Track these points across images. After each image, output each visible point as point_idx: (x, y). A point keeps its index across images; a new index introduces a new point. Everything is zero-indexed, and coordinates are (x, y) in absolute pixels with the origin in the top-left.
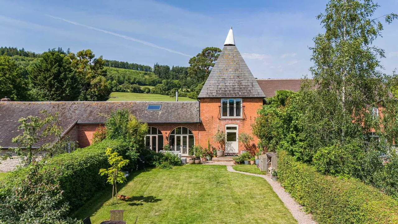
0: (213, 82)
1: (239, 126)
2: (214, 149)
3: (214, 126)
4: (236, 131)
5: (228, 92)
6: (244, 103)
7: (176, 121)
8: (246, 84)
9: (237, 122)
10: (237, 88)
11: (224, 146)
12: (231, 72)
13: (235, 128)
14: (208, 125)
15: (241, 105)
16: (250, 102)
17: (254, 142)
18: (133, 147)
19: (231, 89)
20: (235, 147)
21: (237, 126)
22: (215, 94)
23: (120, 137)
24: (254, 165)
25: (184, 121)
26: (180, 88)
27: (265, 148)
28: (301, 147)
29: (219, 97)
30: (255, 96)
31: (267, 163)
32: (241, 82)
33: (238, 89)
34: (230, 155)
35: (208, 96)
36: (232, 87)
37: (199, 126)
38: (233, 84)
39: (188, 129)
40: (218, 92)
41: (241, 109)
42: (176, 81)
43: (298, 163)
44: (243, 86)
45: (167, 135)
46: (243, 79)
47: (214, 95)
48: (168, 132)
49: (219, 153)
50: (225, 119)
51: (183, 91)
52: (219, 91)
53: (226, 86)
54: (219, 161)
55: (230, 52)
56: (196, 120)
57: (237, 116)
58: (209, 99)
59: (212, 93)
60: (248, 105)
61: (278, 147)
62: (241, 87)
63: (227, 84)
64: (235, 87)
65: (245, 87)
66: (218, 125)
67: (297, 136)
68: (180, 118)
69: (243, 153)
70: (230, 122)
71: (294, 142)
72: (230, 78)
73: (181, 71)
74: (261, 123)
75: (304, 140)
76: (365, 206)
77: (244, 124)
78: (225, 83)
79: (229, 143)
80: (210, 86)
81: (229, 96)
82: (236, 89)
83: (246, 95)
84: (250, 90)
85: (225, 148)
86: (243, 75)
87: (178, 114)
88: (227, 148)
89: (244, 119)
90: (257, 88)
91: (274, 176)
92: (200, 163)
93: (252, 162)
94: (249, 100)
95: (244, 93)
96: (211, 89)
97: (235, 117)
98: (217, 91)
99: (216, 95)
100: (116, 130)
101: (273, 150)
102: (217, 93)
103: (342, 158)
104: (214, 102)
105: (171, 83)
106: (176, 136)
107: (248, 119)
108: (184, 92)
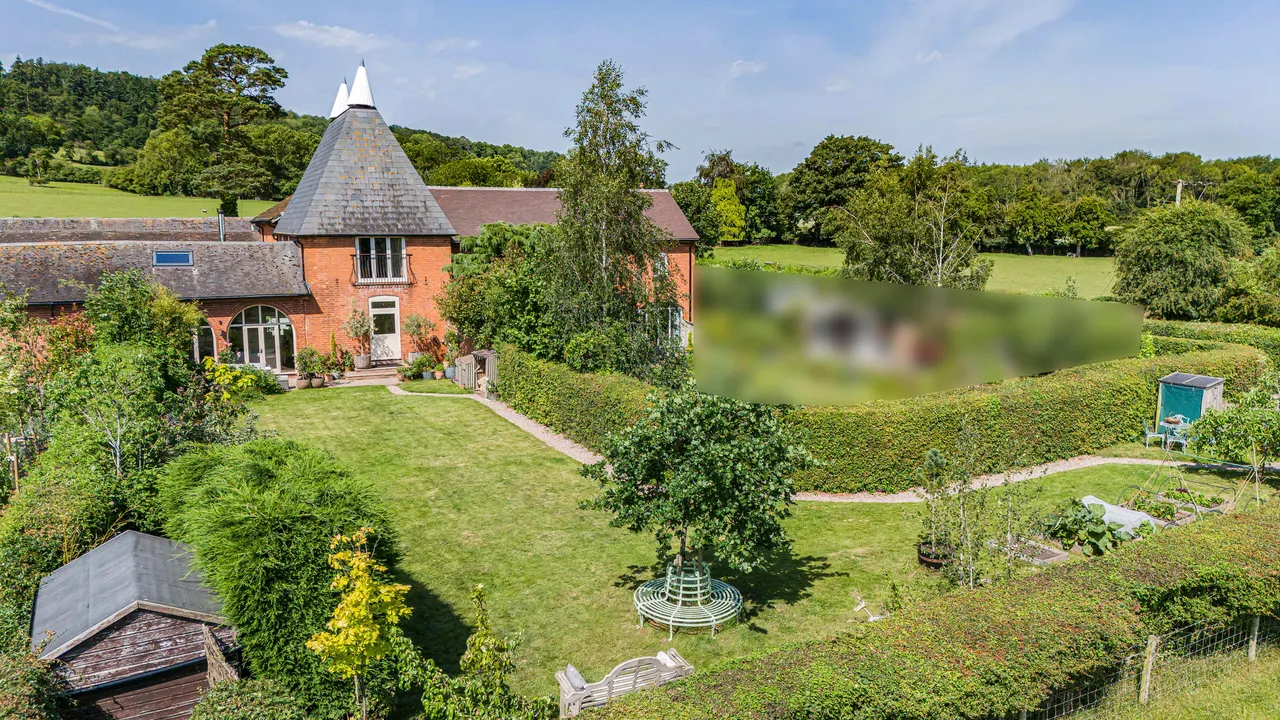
0: (333, 197)
1: (401, 299)
2: (344, 354)
3: (341, 301)
4: (395, 311)
5: (371, 222)
6: (410, 248)
7: (245, 293)
8: (412, 204)
9: (396, 290)
10: (392, 213)
11: (367, 346)
12: (375, 175)
13: (391, 305)
14: (328, 300)
15: (404, 252)
16: (424, 244)
17: (436, 334)
18: (175, 357)
19: (379, 215)
20: (392, 345)
21: (396, 299)
22: (341, 227)
23: (138, 336)
24: (444, 380)
25: (267, 292)
26: (61, 145)
27: (466, 345)
28: (545, 336)
29: (352, 233)
30: (435, 232)
31: (474, 371)
32: (400, 198)
33: (395, 216)
34: (383, 365)
35: (323, 232)
36: (379, 210)
37: (305, 303)
38: (382, 204)
39: (277, 310)
40: (348, 221)
41: (404, 261)
42: (42, 121)
43: (541, 362)
44: (406, 210)
45: (225, 327)
46: (403, 192)
47: (339, 228)
48: (227, 320)
49: (359, 361)
50: (368, 285)
51: (76, 157)
52: (350, 219)
53: (363, 207)
54: (362, 378)
55: (366, 126)
56: (296, 289)
57: (394, 276)
58: (327, 239)
59: (332, 225)
60: (418, 251)
61: (497, 339)
62: (401, 210)
63: (366, 204)
64: (386, 210)
65: (409, 210)
66: (351, 299)
67: (537, 317)
68: (254, 285)
69: (414, 357)
70: (379, 290)
71: (531, 329)
72: (374, 190)
73: (53, 78)
74: (461, 295)
75: (549, 325)
76: (626, 396)
77: (411, 296)
78: (362, 201)
79: (379, 339)
80: (327, 209)
81: (373, 231)
82: (390, 216)
83: (414, 229)
84: (421, 219)
85: (369, 349)
86: (401, 182)
87: (247, 274)
88: (375, 351)
89: (411, 284)
90: (437, 215)
91: (491, 392)
92: (322, 385)
93: (438, 374)
94: (421, 240)
95: (409, 225)
96: (332, 215)
97: (390, 279)
98: (344, 219)
99: (343, 230)
100: (126, 320)
101: (488, 346)
102: (345, 225)
103: (603, 347)
104: (340, 246)
105: (18, 129)
106: (245, 328)
107: (421, 284)
108: (80, 162)
